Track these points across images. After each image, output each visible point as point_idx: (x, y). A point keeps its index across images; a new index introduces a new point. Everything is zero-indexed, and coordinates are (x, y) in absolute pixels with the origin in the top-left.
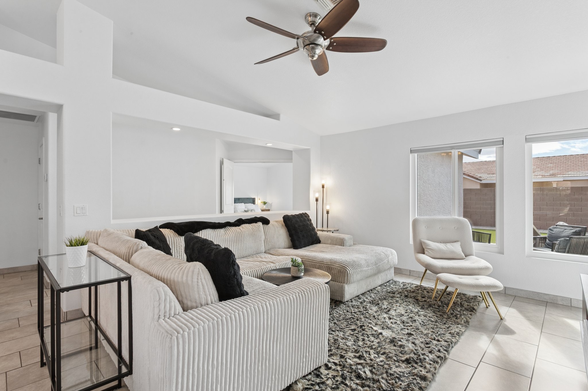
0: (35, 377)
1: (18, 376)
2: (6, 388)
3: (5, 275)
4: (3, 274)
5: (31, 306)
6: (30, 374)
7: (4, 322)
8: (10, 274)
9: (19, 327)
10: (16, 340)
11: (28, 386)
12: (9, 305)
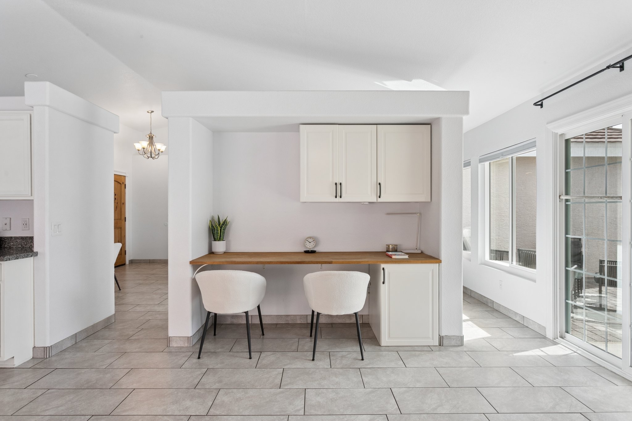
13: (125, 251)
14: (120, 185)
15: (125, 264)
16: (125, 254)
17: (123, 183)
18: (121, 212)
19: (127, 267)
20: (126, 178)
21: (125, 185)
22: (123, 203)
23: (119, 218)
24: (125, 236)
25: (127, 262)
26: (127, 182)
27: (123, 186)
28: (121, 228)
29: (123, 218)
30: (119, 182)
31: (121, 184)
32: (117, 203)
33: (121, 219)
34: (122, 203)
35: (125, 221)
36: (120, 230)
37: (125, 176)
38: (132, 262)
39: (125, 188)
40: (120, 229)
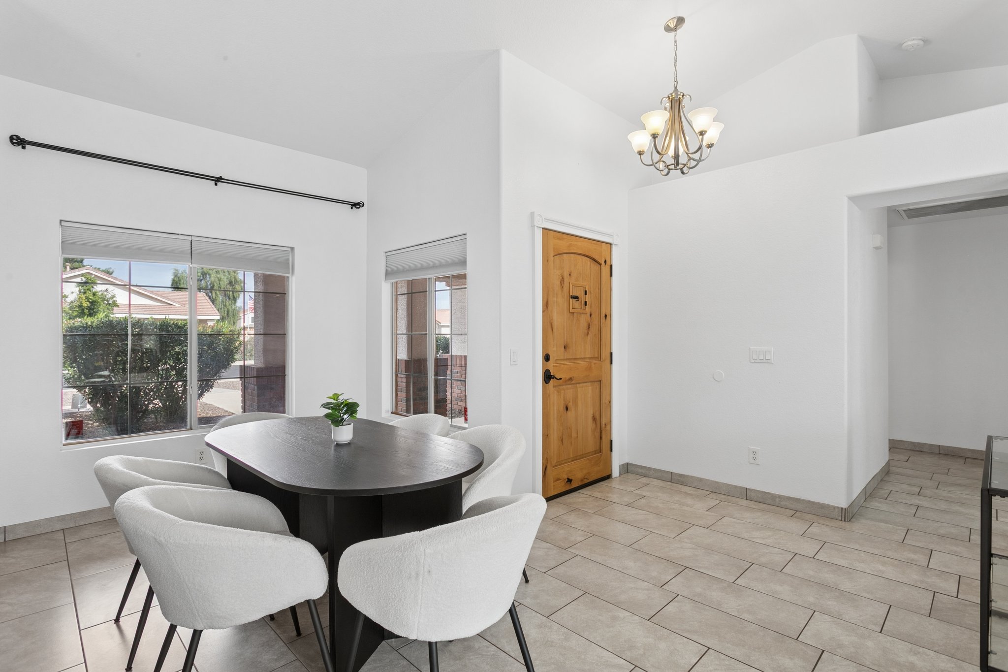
0: (971, 623)
1: (949, 606)
2: (929, 611)
3: (967, 460)
4: (966, 458)
5: (996, 519)
6: (967, 615)
7: (950, 525)
8: (976, 460)
9: (969, 541)
10: (958, 557)
11: (959, 627)
12: (962, 504)
13: (611, 441)
14: (597, 267)
15: (609, 477)
16: (611, 451)
17: (605, 262)
18: (601, 340)
19: (614, 483)
20: (614, 247)
21: (611, 266)
22: (606, 316)
23: (596, 356)
24: (610, 402)
25: (616, 472)
26: (616, 261)
27: (605, 269)
28: (600, 381)
29: (605, 354)
30: (596, 258)
31: (600, 264)
32: (590, 315)
33: (600, 358)
34: (604, 316)
35: (611, 363)
36: (598, 387)
37: (610, 244)
38: (627, 469)
39: (611, 275)
40: (597, 385)
